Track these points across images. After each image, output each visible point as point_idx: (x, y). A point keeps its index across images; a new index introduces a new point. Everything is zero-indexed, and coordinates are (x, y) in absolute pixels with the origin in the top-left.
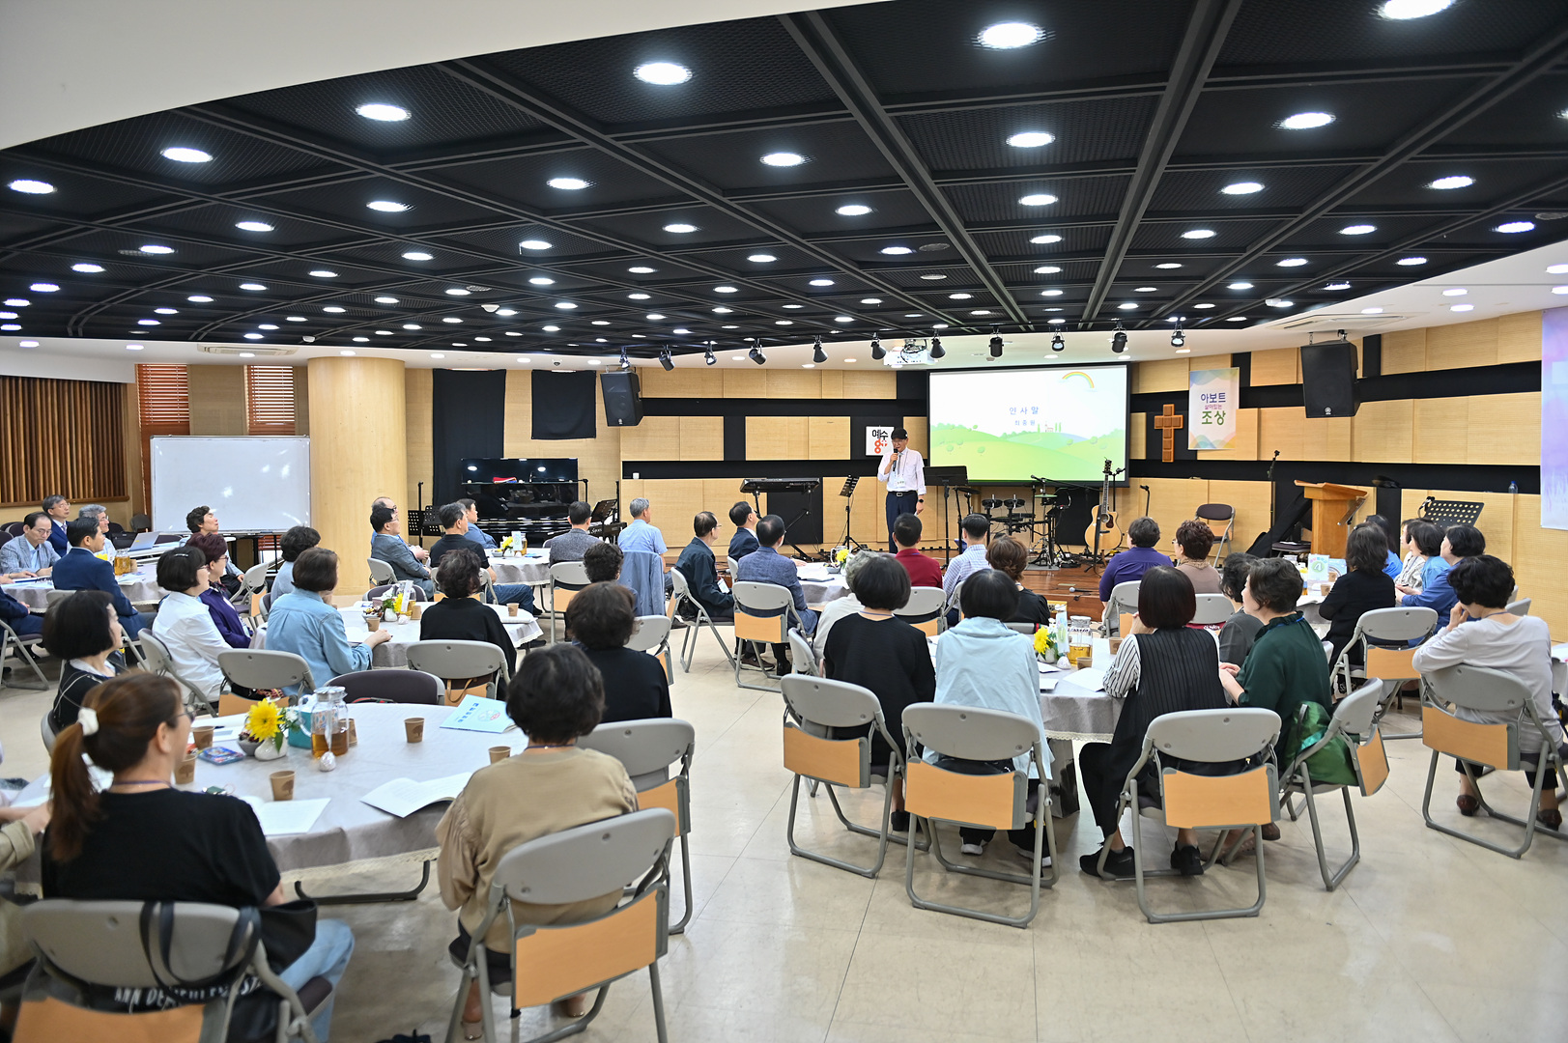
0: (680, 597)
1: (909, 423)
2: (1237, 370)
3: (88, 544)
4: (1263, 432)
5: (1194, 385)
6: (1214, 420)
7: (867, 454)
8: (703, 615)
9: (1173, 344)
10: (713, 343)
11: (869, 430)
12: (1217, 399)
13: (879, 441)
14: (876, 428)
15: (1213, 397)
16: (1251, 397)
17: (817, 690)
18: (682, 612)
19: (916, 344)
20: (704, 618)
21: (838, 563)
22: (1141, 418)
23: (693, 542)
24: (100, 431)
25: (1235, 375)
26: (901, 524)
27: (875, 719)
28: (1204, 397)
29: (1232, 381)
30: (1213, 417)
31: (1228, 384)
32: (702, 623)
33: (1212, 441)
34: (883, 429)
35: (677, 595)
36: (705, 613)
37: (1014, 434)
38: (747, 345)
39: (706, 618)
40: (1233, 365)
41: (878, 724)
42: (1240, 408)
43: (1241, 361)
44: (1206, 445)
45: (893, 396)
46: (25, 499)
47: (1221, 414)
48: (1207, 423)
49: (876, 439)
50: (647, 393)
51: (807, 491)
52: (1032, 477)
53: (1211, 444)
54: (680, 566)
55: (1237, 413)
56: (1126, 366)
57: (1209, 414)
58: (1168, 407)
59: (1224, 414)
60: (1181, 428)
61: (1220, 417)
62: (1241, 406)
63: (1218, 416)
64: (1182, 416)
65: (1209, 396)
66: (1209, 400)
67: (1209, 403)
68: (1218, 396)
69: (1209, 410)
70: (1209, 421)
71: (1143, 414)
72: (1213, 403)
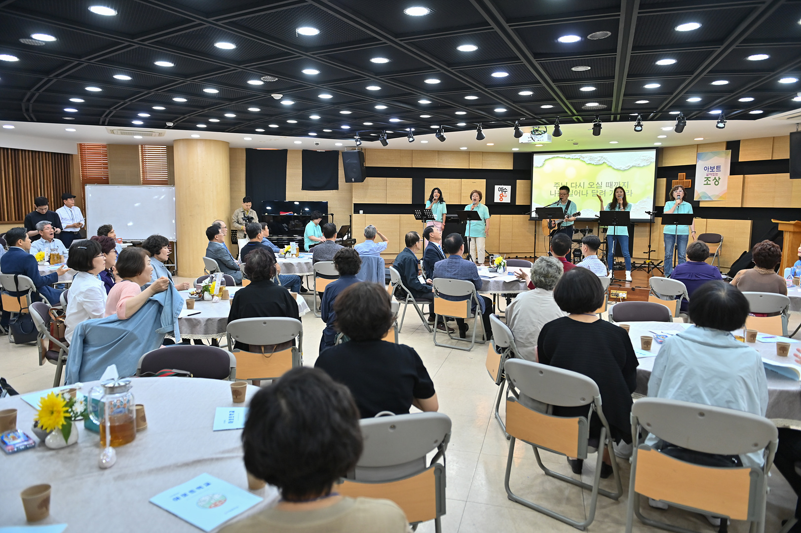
0: (396, 286)
1: (520, 183)
2: (730, 151)
3: (21, 244)
4: (745, 190)
5: (700, 161)
6: (712, 182)
7: (495, 201)
8: (410, 297)
9: (717, 127)
10: (413, 130)
11: (497, 187)
12: (715, 170)
13: (502, 194)
14: (501, 186)
15: (712, 168)
16: (737, 168)
17: (541, 375)
18: (397, 294)
19: (540, 129)
20: (411, 299)
21: (495, 265)
22: (663, 181)
23: (404, 251)
24: (58, 182)
25: (728, 154)
26: (557, 241)
27: (593, 402)
28: (706, 168)
29: (726, 158)
30: (711, 180)
31: (724, 160)
32: (409, 302)
33: (710, 195)
34: (504, 187)
35: (393, 284)
36: (411, 296)
38: (434, 131)
39: (412, 299)
40: (727, 149)
41: (595, 406)
42: (730, 175)
43: (733, 146)
44: (706, 198)
45: (510, 167)
46: (14, 220)
47: (717, 178)
48: (707, 184)
49: (500, 192)
50: (368, 164)
51: (461, 222)
52: (596, 216)
53: (709, 197)
54: (397, 265)
55: (729, 177)
56: (655, 150)
57: (709, 179)
58: (680, 175)
59: (719, 179)
60: (690, 187)
61: (717, 181)
62: (731, 174)
63: (715, 180)
64: (690, 180)
65: (709, 168)
66: (710, 170)
67: (709, 172)
68: (715, 168)
69: (709, 176)
70: (709, 183)
71: (665, 179)
72: (712, 172)
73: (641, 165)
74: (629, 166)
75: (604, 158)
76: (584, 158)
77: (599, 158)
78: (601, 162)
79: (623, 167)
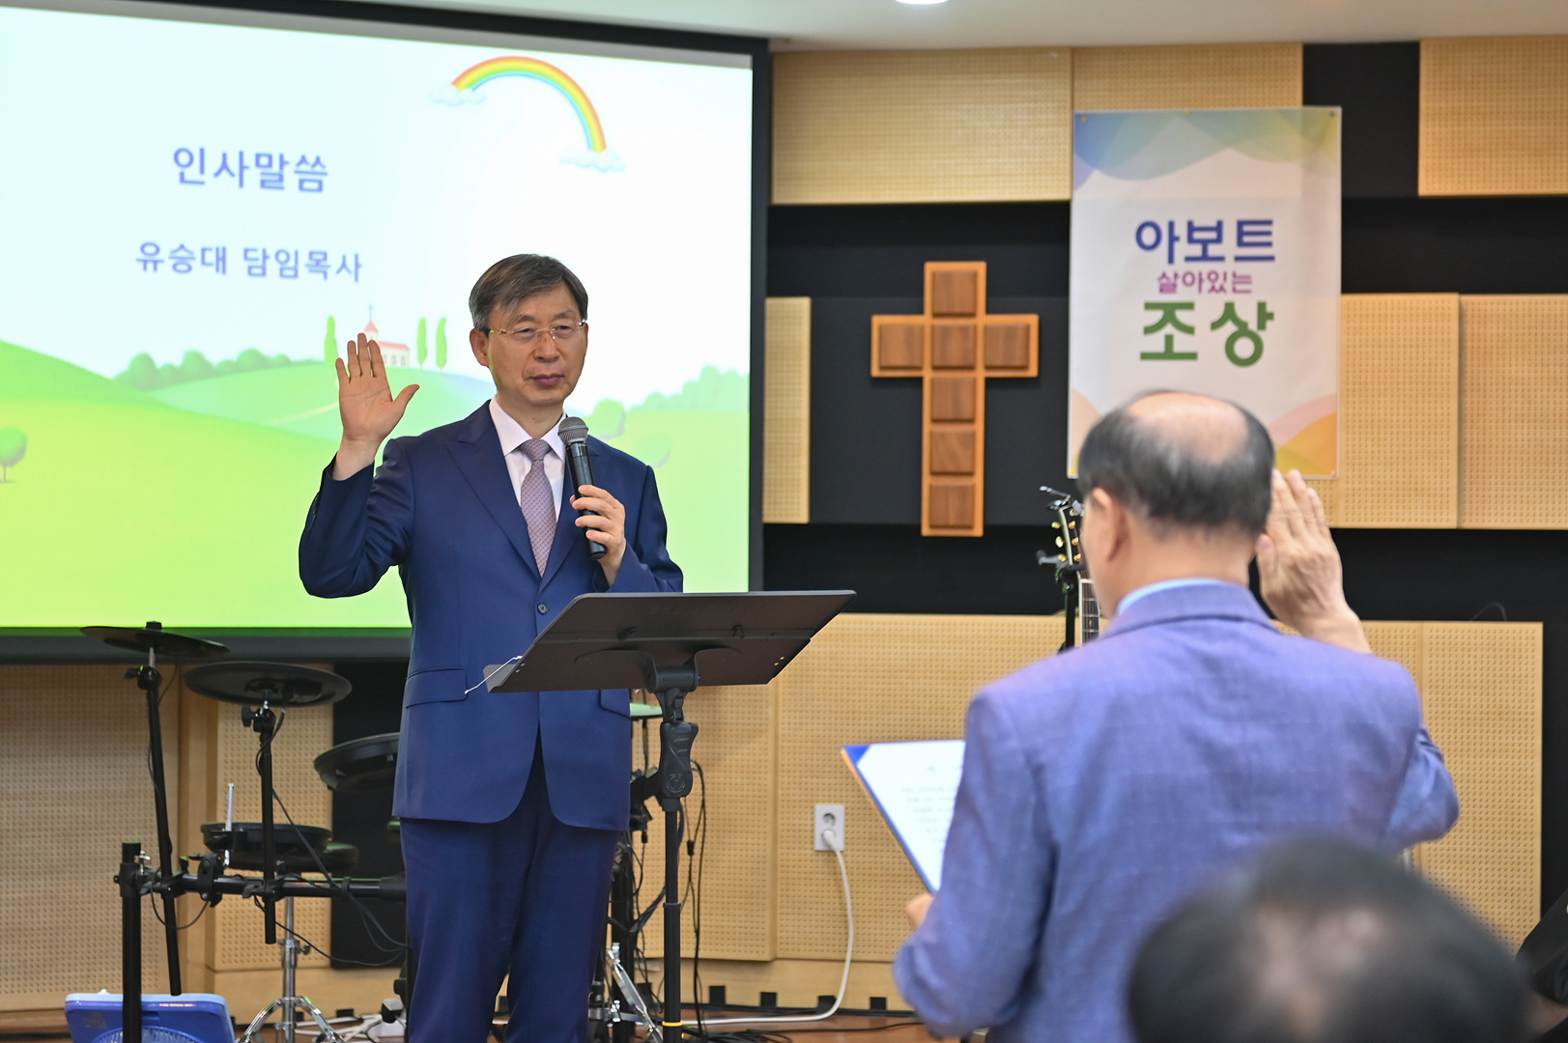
2: (1332, 118)
4: (1473, 404)
5: (1097, 177)
6: (1209, 343)
12: (1229, 247)
15: (1204, 238)
22: (794, 320)
25: (1320, 140)
28: (1150, 235)
29: (1310, 168)
30: (1202, 328)
31: (1287, 181)
37: (198, 369)
40: (1311, 97)
42: (1349, 289)
43: (1365, 81)
47: (1248, 313)
48: (1169, 354)
55: (1340, 307)
56: (747, 59)
57: (1182, 316)
58: (947, 277)
59: (1264, 315)
60: (1033, 371)
61: (1243, 330)
62: (1354, 281)
63: (1230, 328)
64: (1032, 320)
65: (1181, 231)
66: (1183, 248)
67: (1180, 266)
68: (1230, 233)
69: (1182, 294)
70: (1180, 343)
71: (795, 314)
72: (1205, 267)
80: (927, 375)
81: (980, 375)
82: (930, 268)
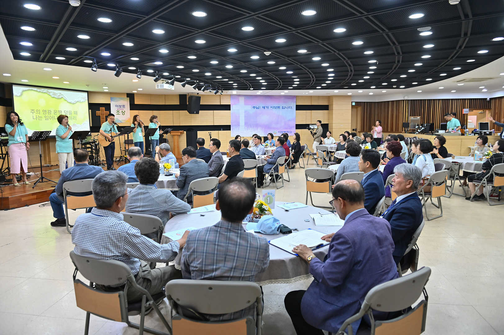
2: (129, 98)
5: (112, 102)
6: (121, 113)
15: (120, 106)
16: (133, 107)
25: (128, 100)
28: (116, 106)
29: (127, 102)
30: (120, 112)
33: (120, 120)
40: (127, 97)
43: (131, 96)
44: (118, 121)
48: (118, 114)
53: (120, 121)
55: (129, 112)
56: (87, 92)
58: (102, 109)
59: (125, 112)
61: (123, 113)
62: (130, 110)
66: (119, 107)
67: (119, 108)
68: (122, 106)
69: (119, 110)
70: (119, 113)
71: (90, 110)
72: (120, 108)
73: (81, 101)
74: (76, 101)
75: (62, 94)
76: (49, 93)
77: (59, 94)
78: (60, 97)
79: (73, 102)
80: (101, 116)
81: (105, 116)
82: (100, 108)
